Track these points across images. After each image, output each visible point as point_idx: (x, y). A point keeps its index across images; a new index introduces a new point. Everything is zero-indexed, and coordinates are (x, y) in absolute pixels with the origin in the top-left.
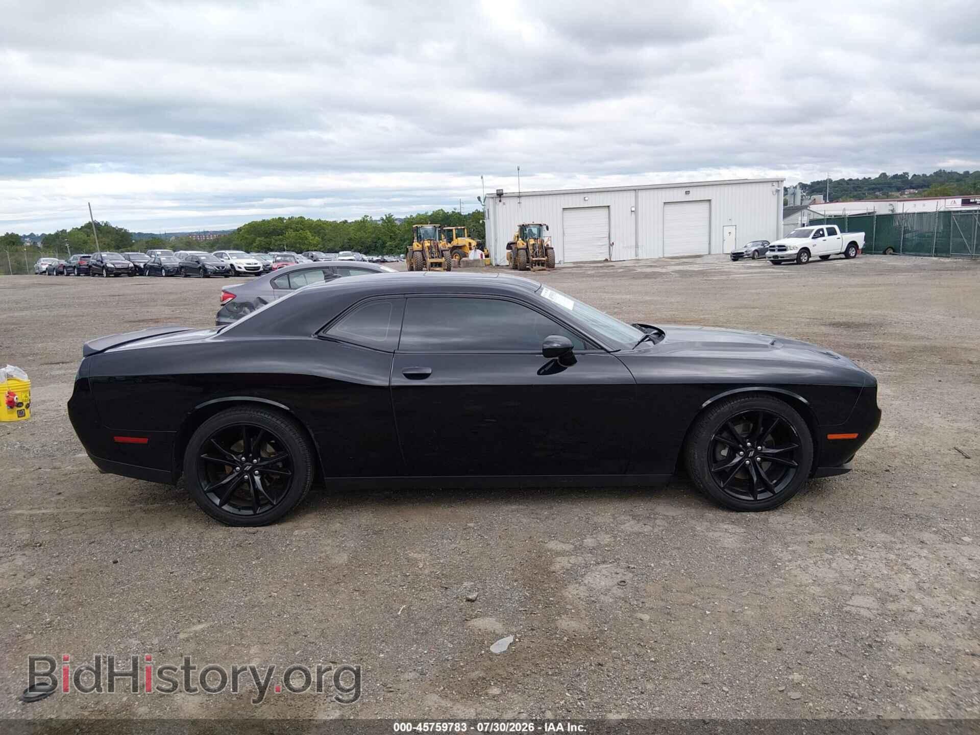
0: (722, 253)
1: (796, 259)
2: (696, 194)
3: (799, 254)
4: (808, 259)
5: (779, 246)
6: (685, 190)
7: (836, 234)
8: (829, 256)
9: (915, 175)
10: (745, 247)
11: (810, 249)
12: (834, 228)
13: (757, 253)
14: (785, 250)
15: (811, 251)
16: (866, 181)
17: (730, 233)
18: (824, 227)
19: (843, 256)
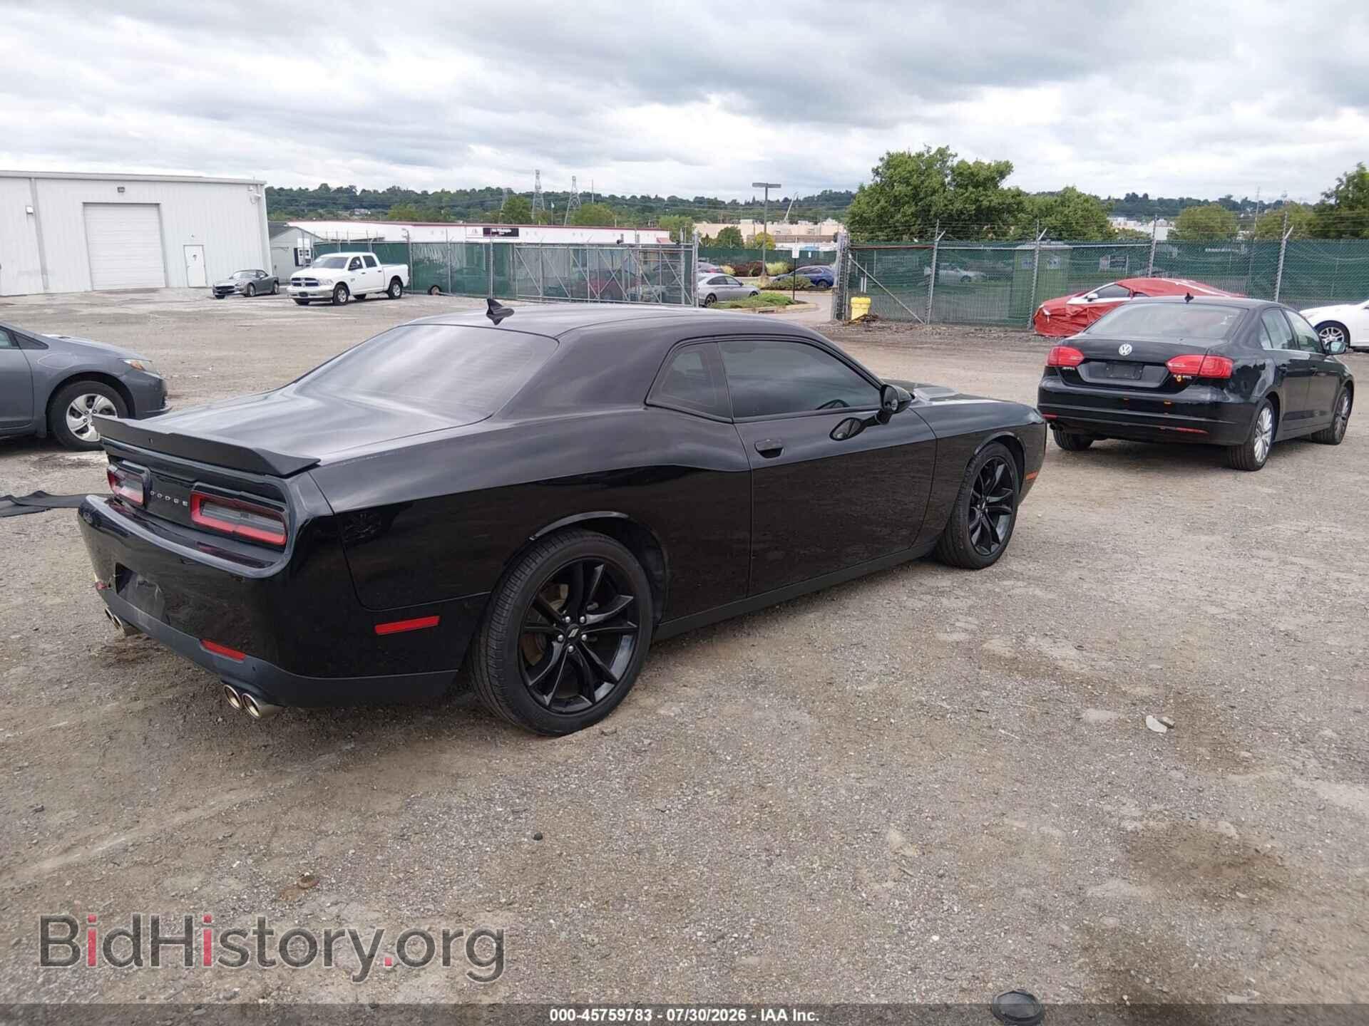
0: (186, 286)
1: (332, 298)
2: (134, 193)
3: (336, 291)
4: (347, 298)
5: (306, 279)
6: (115, 186)
7: (375, 266)
8: (365, 295)
9: (364, 191)
10: (232, 278)
11: (348, 283)
12: (371, 257)
13: (252, 288)
14: (316, 285)
15: (350, 288)
16: (303, 193)
17: (194, 256)
18: (361, 255)
19: (386, 296)
